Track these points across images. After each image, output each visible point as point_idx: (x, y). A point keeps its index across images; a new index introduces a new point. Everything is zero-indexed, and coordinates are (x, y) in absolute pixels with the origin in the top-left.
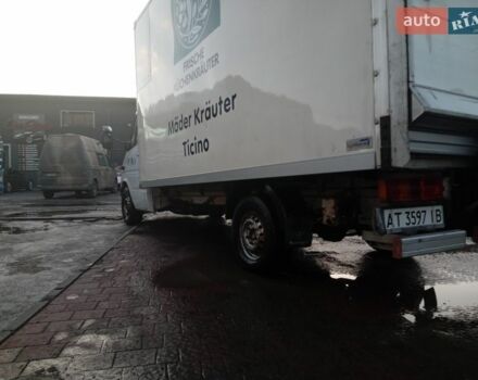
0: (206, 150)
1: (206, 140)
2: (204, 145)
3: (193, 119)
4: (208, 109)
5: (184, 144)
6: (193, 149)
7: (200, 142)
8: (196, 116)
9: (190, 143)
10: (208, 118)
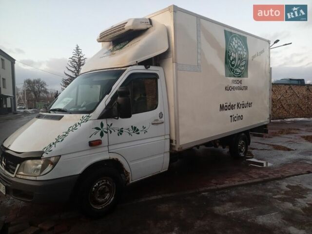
0: (242, 119)
1: (242, 116)
2: (241, 117)
3: (236, 106)
4: (243, 104)
5: (231, 116)
6: (236, 119)
7: (239, 116)
8: (238, 106)
9: (234, 117)
10: (243, 108)
